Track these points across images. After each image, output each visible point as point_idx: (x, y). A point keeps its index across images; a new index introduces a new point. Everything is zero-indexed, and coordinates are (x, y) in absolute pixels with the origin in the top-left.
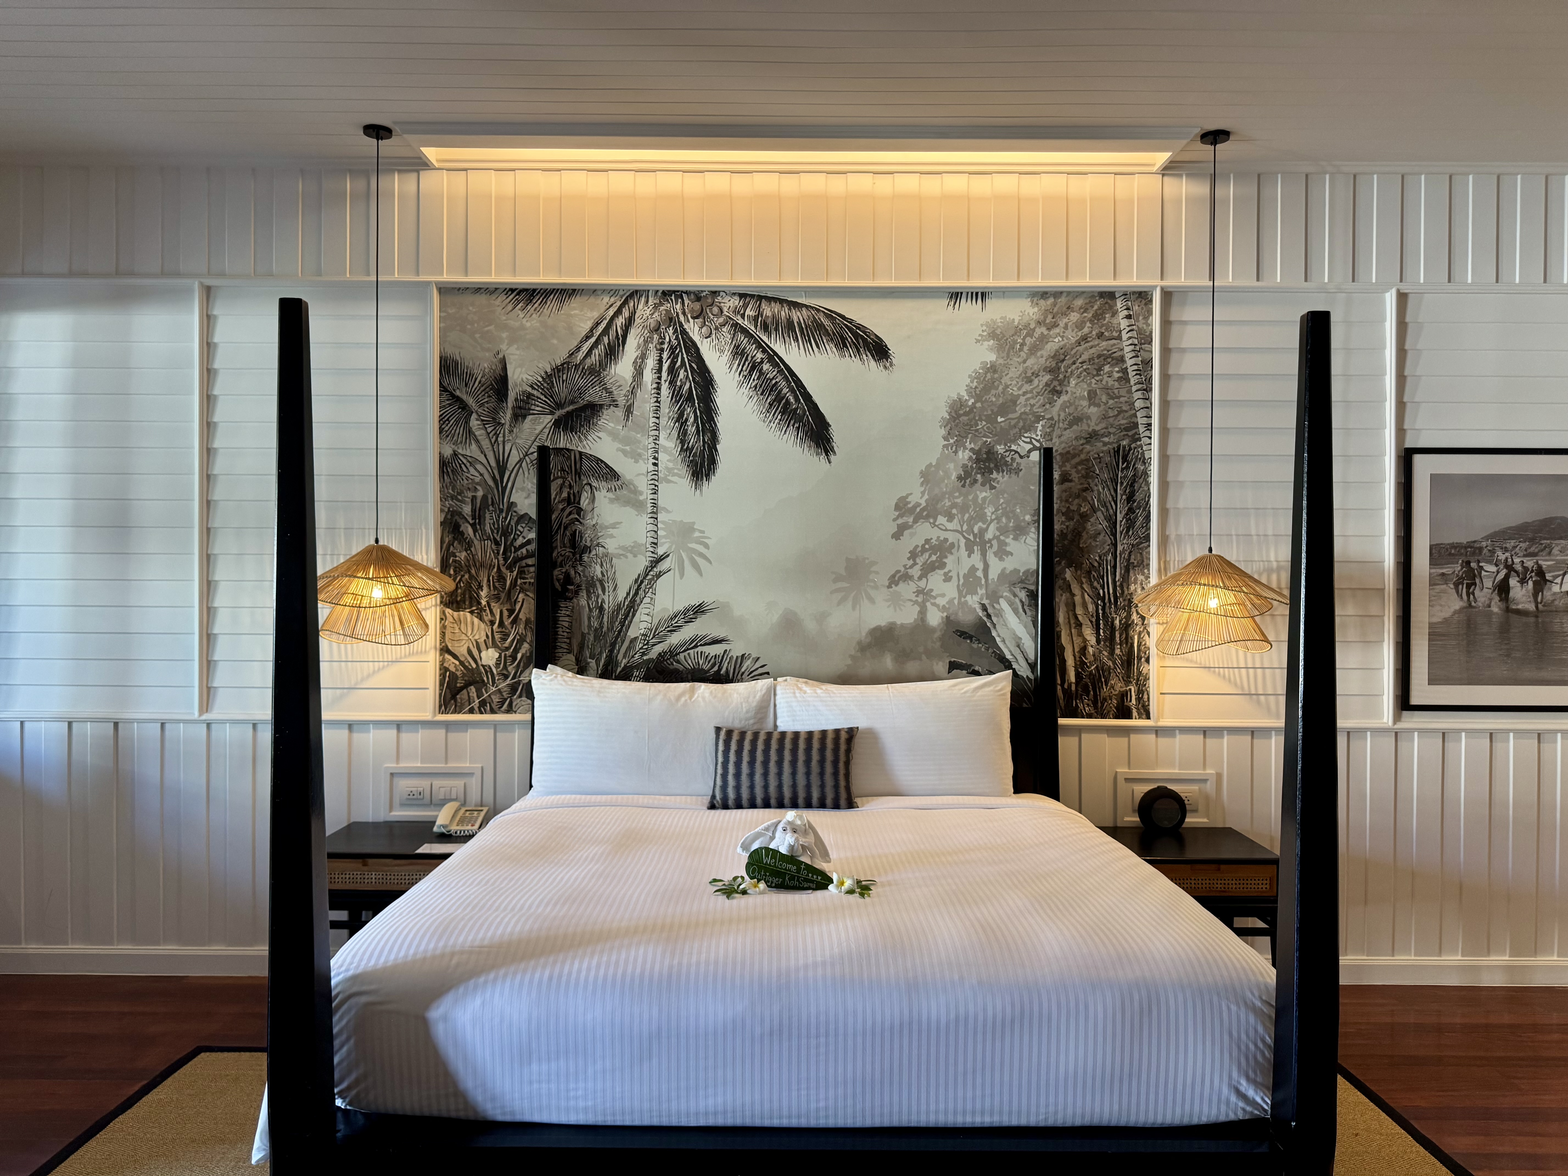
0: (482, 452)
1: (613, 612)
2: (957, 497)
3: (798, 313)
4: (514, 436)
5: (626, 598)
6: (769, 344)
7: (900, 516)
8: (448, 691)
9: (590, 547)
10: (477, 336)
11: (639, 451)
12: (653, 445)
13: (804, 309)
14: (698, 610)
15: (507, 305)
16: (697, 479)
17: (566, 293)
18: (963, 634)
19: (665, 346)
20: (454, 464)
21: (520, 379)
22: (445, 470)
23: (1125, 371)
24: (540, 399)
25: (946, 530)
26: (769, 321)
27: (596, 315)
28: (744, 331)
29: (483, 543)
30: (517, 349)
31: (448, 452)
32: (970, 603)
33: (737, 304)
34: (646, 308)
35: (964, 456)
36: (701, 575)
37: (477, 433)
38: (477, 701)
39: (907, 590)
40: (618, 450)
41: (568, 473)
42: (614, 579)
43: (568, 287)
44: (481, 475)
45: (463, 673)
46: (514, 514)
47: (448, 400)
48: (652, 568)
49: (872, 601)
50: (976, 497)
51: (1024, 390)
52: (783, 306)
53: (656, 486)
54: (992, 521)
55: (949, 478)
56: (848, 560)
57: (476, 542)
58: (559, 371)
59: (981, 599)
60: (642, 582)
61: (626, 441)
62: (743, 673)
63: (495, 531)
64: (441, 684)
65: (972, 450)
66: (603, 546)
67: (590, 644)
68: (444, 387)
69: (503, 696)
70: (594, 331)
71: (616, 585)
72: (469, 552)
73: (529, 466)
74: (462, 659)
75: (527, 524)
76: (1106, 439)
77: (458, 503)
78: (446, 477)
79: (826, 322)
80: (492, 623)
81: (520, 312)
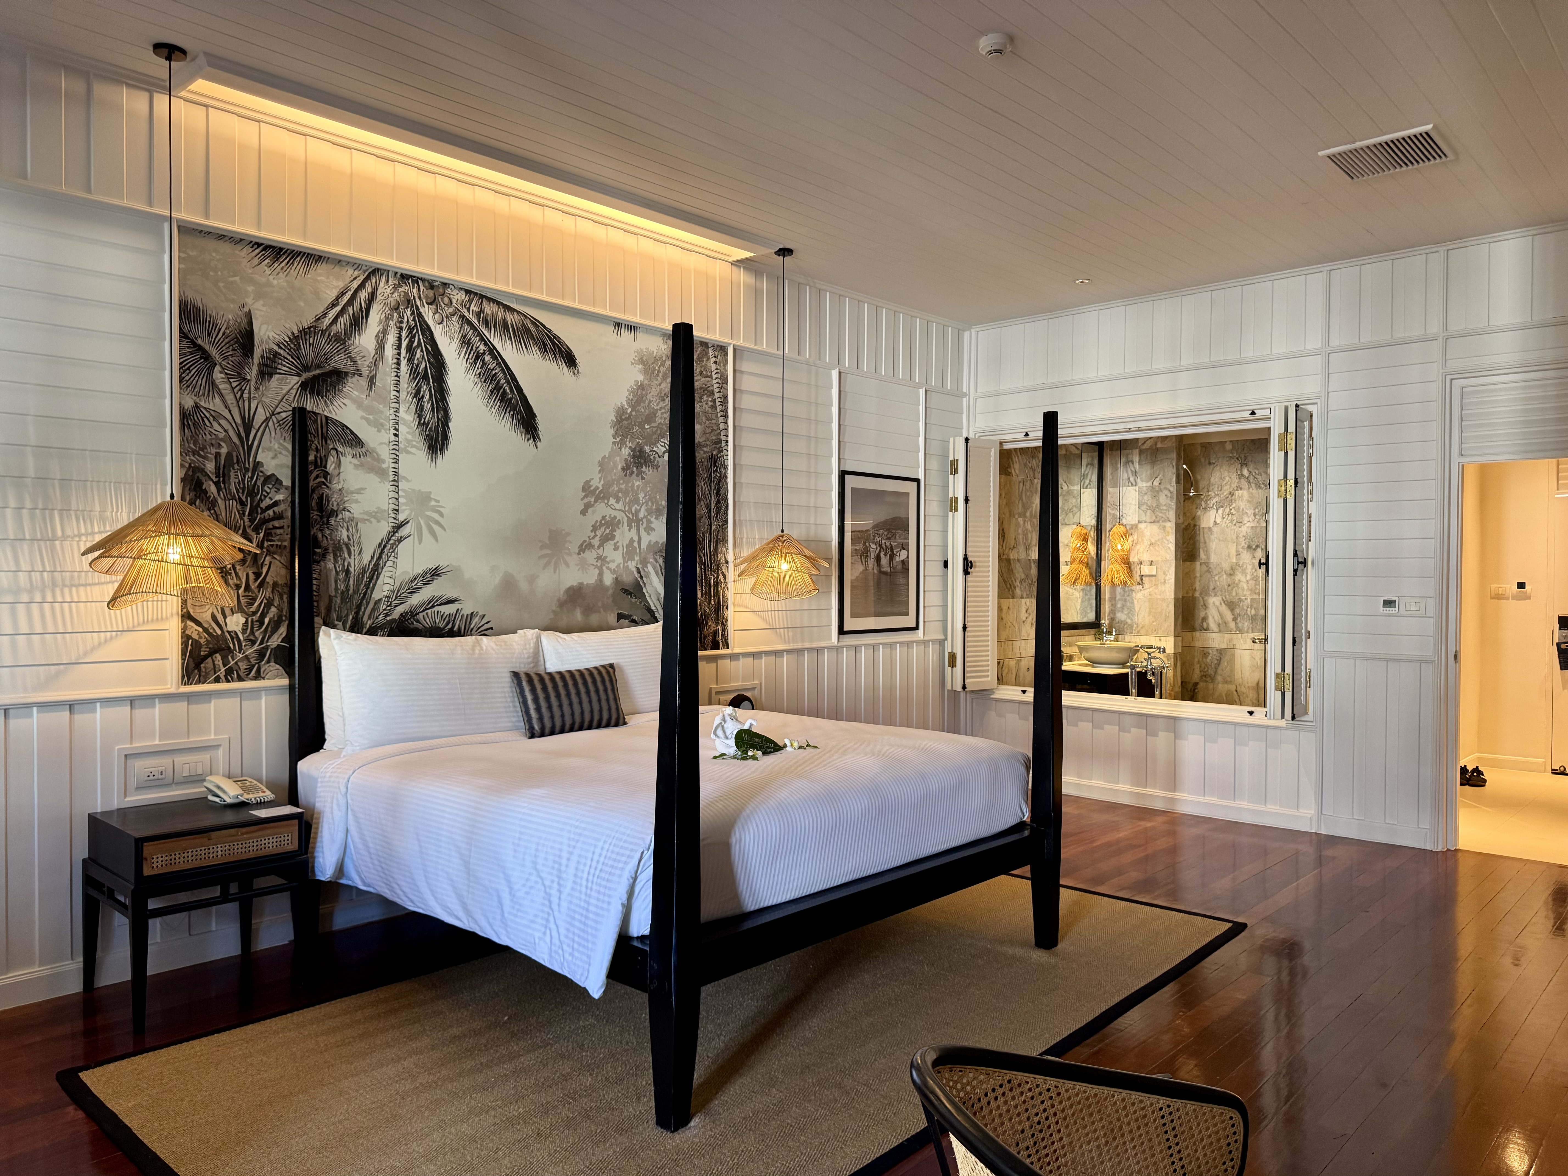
0: (226, 407)
1: (359, 575)
2: (622, 484)
3: (511, 316)
4: (260, 393)
5: (370, 562)
6: (489, 338)
7: (586, 496)
8: (191, 660)
9: (337, 511)
10: (221, 285)
11: (382, 421)
12: (394, 417)
13: (515, 313)
14: (435, 573)
15: (252, 259)
16: (433, 452)
17: (313, 258)
18: (626, 592)
19: (404, 325)
20: (195, 417)
21: (266, 337)
22: (186, 423)
23: (714, 401)
24: (287, 359)
25: (615, 509)
26: (489, 319)
27: (341, 285)
28: (470, 323)
29: (227, 502)
30: (264, 305)
31: (189, 403)
32: (630, 567)
33: (463, 298)
34: (387, 287)
35: (626, 452)
36: (437, 540)
37: (220, 387)
38: (223, 670)
39: (590, 556)
40: (363, 418)
41: (315, 436)
42: (359, 543)
43: (314, 253)
44: (225, 431)
45: (207, 640)
46: (261, 474)
47: (188, 348)
48: (394, 533)
49: (567, 565)
50: (633, 485)
51: (660, 406)
52: (499, 308)
53: (397, 455)
54: (643, 504)
55: (617, 468)
56: (550, 531)
57: (220, 501)
58: (306, 334)
59: (637, 564)
60: (385, 546)
61: (370, 410)
62: (472, 629)
63: (241, 491)
64: (184, 653)
65: (630, 447)
66: (348, 511)
67: (337, 606)
68: (184, 333)
69: (250, 662)
70: (340, 300)
71: (361, 549)
72: (212, 511)
73: (276, 425)
74: (206, 625)
75: (273, 485)
76: (705, 449)
77: (201, 459)
78: (186, 430)
79: (532, 328)
80: (238, 587)
81: (266, 268)
